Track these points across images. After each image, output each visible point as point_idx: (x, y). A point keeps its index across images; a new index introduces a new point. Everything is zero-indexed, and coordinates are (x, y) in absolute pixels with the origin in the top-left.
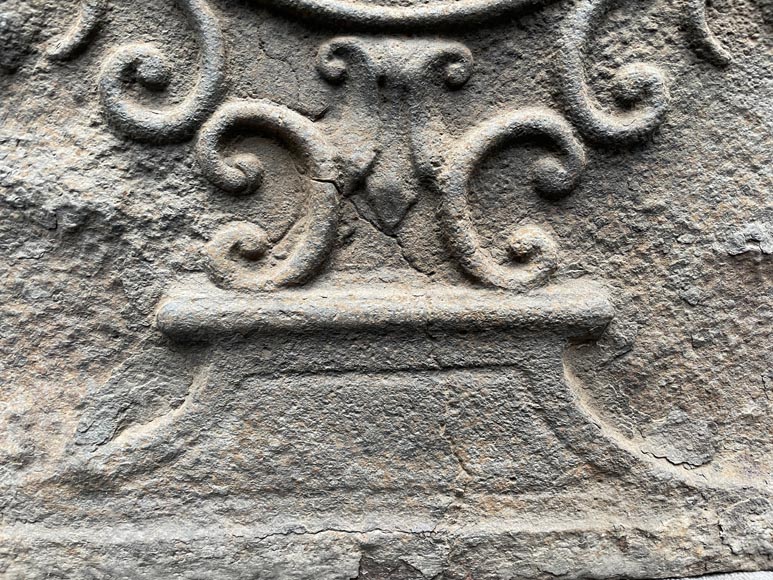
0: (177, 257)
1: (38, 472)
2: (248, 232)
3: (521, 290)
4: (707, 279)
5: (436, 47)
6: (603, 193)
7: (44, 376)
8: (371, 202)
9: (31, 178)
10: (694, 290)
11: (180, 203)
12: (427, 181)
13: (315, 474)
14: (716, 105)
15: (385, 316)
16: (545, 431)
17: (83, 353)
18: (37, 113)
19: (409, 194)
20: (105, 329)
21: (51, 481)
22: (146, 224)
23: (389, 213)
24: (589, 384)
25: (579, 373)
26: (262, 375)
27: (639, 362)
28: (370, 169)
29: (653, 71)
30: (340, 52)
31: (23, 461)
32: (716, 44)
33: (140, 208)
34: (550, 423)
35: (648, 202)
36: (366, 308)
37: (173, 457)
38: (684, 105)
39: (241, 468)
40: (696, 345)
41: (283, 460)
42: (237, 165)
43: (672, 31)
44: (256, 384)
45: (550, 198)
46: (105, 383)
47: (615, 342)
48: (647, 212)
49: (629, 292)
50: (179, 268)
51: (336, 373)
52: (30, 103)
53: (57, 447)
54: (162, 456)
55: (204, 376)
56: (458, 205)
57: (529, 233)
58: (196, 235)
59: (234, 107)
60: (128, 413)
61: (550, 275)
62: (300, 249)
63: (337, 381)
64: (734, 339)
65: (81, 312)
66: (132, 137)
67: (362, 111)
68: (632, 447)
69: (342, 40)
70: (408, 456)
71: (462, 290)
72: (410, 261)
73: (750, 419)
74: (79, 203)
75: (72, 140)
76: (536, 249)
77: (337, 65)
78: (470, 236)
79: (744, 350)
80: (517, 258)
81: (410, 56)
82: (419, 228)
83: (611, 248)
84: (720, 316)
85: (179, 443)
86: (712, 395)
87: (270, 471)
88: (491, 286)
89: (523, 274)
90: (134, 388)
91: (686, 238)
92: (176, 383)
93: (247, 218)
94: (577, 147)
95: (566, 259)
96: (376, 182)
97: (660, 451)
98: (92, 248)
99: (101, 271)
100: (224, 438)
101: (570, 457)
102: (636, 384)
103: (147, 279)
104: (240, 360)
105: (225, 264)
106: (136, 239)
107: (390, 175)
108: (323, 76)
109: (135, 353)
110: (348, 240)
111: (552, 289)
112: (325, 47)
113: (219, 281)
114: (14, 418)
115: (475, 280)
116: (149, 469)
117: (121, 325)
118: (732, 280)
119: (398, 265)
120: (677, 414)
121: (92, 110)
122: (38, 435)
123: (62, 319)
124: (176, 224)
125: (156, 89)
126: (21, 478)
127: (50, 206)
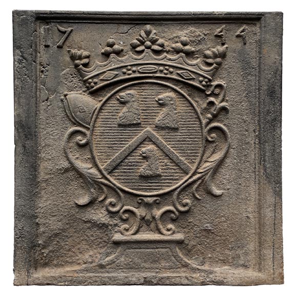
0: (116, 230)
1: (94, 264)
2: (126, 226)
3: (169, 235)
4: (200, 233)
5: (155, 198)
6: (182, 220)
7: (95, 249)
8: (145, 221)
9: (96, 219)
10: (198, 235)
11: (116, 222)
12: (154, 218)
13: (137, 266)
14: (199, 206)
15: (148, 240)
16: (174, 259)
17: (101, 245)
18: (96, 209)
19: (151, 220)
20: (104, 241)
21: (96, 266)
22: (111, 225)
23: (148, 223)
24: (181, 251)
25: (179, 249)
26: (129, 249)
27: (190, 247)
28: (145, 216)
29: (188, 201)
30: (140, 199)
31: (91, 263)
32: (198, 197)
33: (111, 223)
34: (175, 258)
35: (189, 221)
36: (145, 238)
37: (115, 262)
38: (194, 206)
39: (125, 264)
40: (199, 244)
41: (131, 263)
42: (125, 216)
43: (191, 195)
44: (127, 250)
45: (173, 221)
46: (104, 250)
47: (185, 244)
48: (189, 222)
49: (187, 235)
50: (116, 232)
51: (140, 249)
52: (95, 208)
53: (97, 260)
54: (113, 262)
55: (120, 249)
56: (159, 222)
57: (170, 226)
58: (119, 227)
59: (125, 208)
60: (108, 255)
61: (174, 233)
62: (134, 229)
63: (140, 250)
64: (206, 243)
65: (101, 239)
66: (110, 212)
67: (144, 208)
68: (189, 262)
69: (141, 198)
70: (152, 263)
71: (159, 235)
72: (152, 230)
73: (210, 258)
74: (102, 222)
75: (101, 213)
76: (171, 229)
77: (140, 201)
78: (161, 227)
79: (208, 245)
80: (168, 230)
81: (150, 200)
82: (153, 225)
83: (184, 228)
84: (203, 239)
85: (115, 260)
86: (203, 253)
87: (129, 265)
88: (164, 235)
89: (169, 233)
90: (108, 251)
91: (196, 226)
92: (115, 250)
93: (126, 224)
94: (177, 213)
95: (176, 230)
96: (146, 218)
97: (194, 263)
98: (104, 229)
99: (105, 232)
100: (122, 259)
101: (178, 263)
102: (189, 251)
103: (111, 233)
104: (125, 247)
105: (123, 231)
106: (110, 227)
107: (148, 217)
108: (138, 203)
109: (109, 245)
110: (142, 227)
111: (174, 235)
112: (138, 198)
113: (122, 234)
114: (90, 256)
115: (162, 234)
116: (111, 264)
117: (107, 241)
118: (204, 233)
119: (149, 231)
120: (197, 256)
121: (104, 208)
122: (94, 258)
123: (98, 240)
124: (116, 225)
125: (113, 205)
126: (91, 265)
127: (98, 223)
